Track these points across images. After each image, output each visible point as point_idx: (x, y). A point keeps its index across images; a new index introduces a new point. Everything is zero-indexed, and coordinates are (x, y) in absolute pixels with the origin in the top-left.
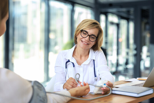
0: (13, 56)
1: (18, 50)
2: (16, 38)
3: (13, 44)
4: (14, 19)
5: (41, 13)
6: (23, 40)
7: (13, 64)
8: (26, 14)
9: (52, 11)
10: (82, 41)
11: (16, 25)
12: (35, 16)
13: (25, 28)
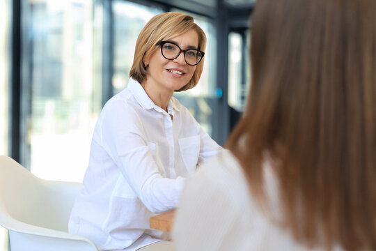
0: (30, 128)
1: (42, 114)
2: (37, 86)
3: (30, 102)
4: (31, 45)
5: (94, 30)
6: (53, 90)
7: (29, 147)
8: (59, 32)
9: (119, 26)
10: (168, 70)
11: (38, 57)
12: (79, 37)
13: (57, 63)
